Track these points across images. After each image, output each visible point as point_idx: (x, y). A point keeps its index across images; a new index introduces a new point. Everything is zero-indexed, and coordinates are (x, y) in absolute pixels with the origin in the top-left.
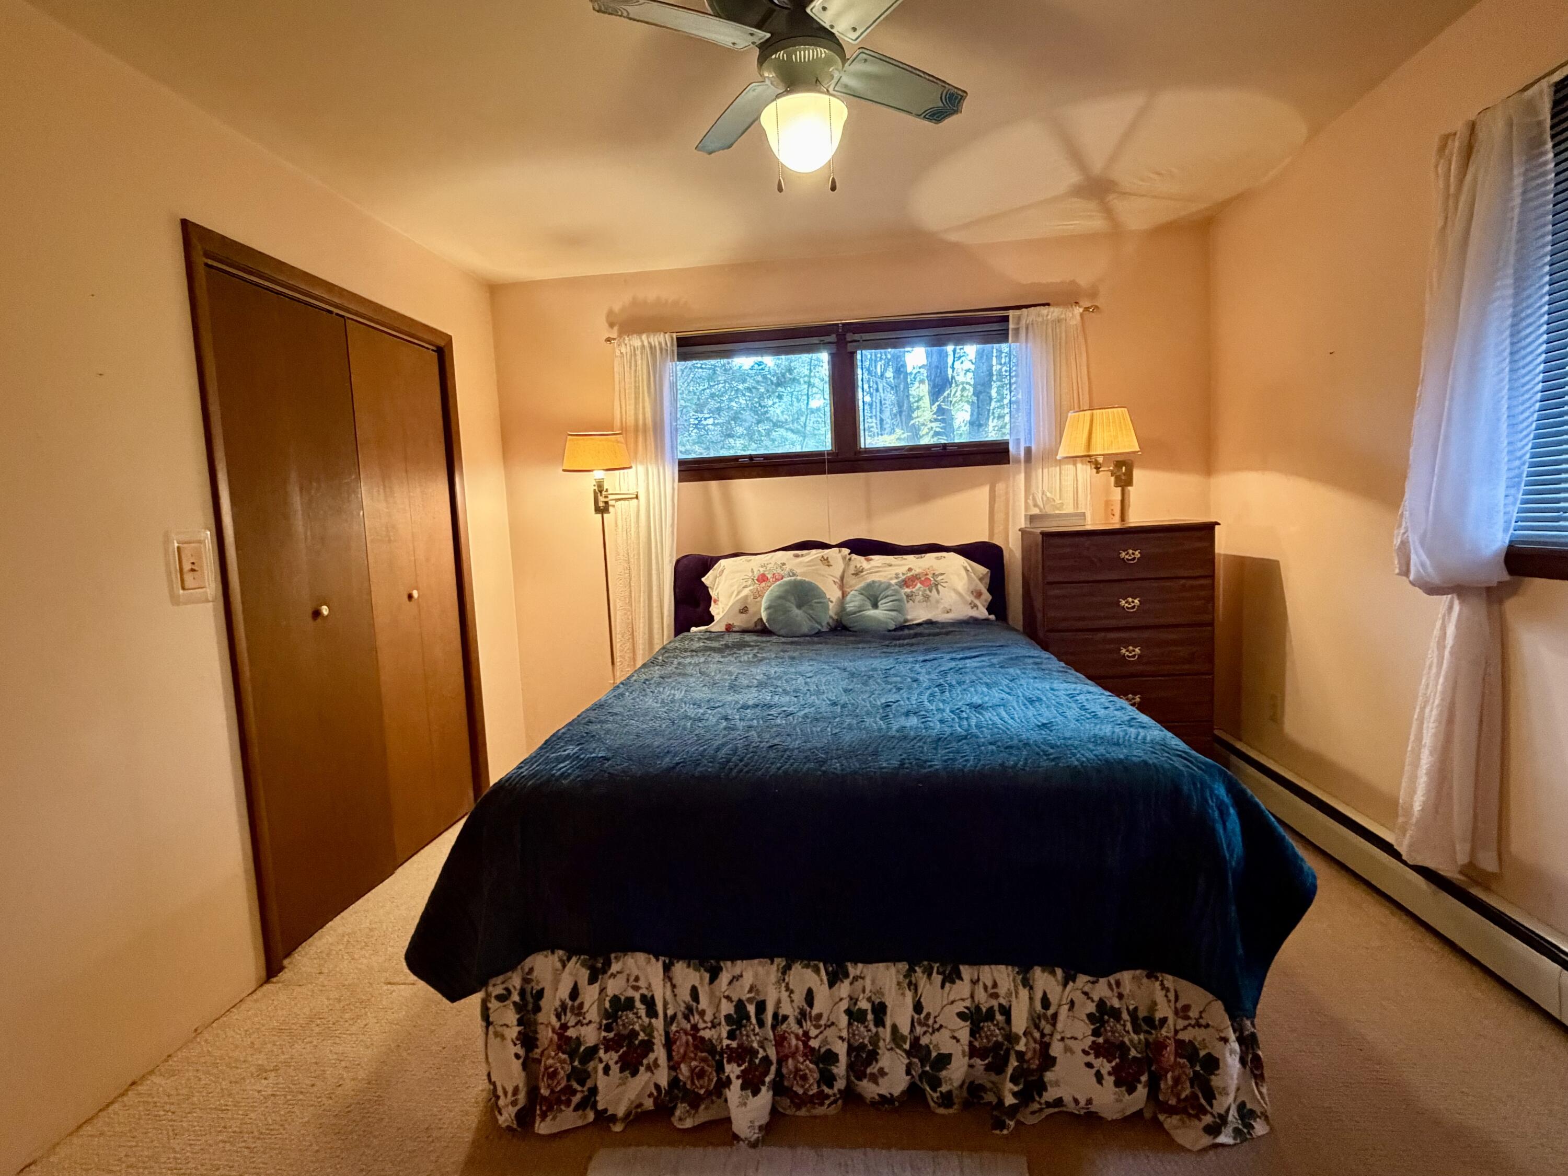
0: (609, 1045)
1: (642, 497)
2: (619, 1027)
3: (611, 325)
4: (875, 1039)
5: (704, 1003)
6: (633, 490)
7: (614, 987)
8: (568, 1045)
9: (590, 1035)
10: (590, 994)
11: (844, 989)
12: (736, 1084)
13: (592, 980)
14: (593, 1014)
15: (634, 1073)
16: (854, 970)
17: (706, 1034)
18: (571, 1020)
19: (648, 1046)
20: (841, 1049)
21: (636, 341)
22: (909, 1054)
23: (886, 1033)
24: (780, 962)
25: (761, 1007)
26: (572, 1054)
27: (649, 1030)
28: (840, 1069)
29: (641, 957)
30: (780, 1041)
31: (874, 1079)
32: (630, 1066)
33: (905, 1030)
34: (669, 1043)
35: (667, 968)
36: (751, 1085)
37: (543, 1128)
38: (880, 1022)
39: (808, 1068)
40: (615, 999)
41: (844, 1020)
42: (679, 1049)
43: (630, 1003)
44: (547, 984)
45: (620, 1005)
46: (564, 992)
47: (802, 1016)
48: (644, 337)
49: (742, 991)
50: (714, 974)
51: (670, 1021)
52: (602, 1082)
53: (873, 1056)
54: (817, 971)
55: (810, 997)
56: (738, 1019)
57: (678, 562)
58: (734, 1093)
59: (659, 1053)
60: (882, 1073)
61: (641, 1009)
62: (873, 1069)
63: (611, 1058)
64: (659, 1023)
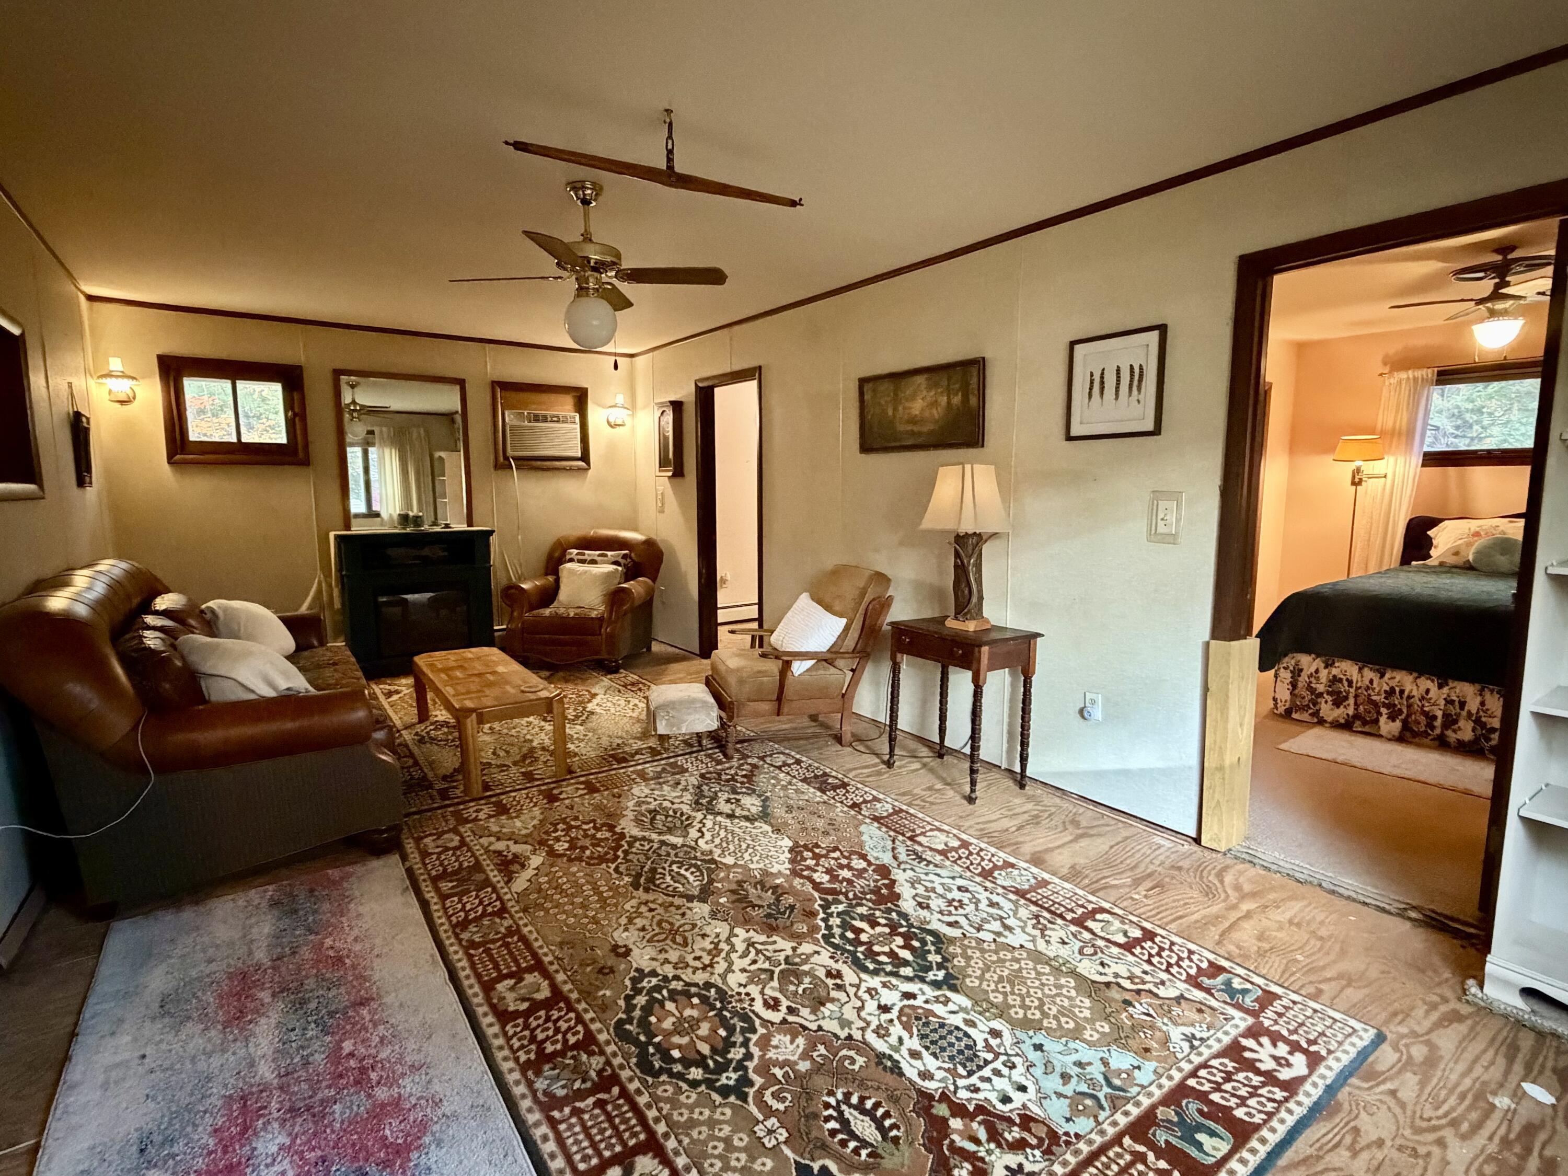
0: (1328, 693)
1: (1390, 476)
2: (1334, 687)
3: (1385, 364)
4: (1458, 715)
5: (1375, 685)
6: (1383, 472)
7: (1334, 671)
8: (1312, 690)
9: (1321, 688)
10: (1324, 674)
11: (1445, 690)
12: (1385, 716)
13: (1326, 667)
14: (1324, 680)
15: (1338, 707)
16: (1451, 684)
17: (1374, 698)
18: (1312, 679)
19: (1346, 698)
20: (1439, 714)
21: (1403, 375)
22: (1474, 722)
23: (1464, 713)
24: (1415, 675)
25: (1402, 692)
26: (1312, 693)
27: (1348, 693)
28: (1438, 723)
29: (1349, 662)
30: (1409, 706)
31: (1455, 731)
32: (1337, 704)
33: (1474, 711)
34: (1356, 697)
35: (1360, 669)
36: (1392, 718)
37: (1294, 716)
38: (1462, 707)
39: (1423, 720)
40: (1334, 676)
41: (1443, 702)
42: (1360, 700)
43: (1341, 680)
44: (1305, 667)
45: (1335, 680)
46: (1313, 670)
47: (1422, 699)
48: (1410, 372)
49: (1393, 683)
50: (1382, 676)
51: (1357, 688)
52: (1323, 706)
53: (1456, 722)
54: (1433, 681)
55: (1428, 691)
56: (1391, 693)
57: (1411, 520)
58: (1383, 720)
59: (1351, 701)
60: (1460, 729)
61: (1346, 683)
62: (1456, 727)
63: (1329, 698)
64: (1352, 690)
